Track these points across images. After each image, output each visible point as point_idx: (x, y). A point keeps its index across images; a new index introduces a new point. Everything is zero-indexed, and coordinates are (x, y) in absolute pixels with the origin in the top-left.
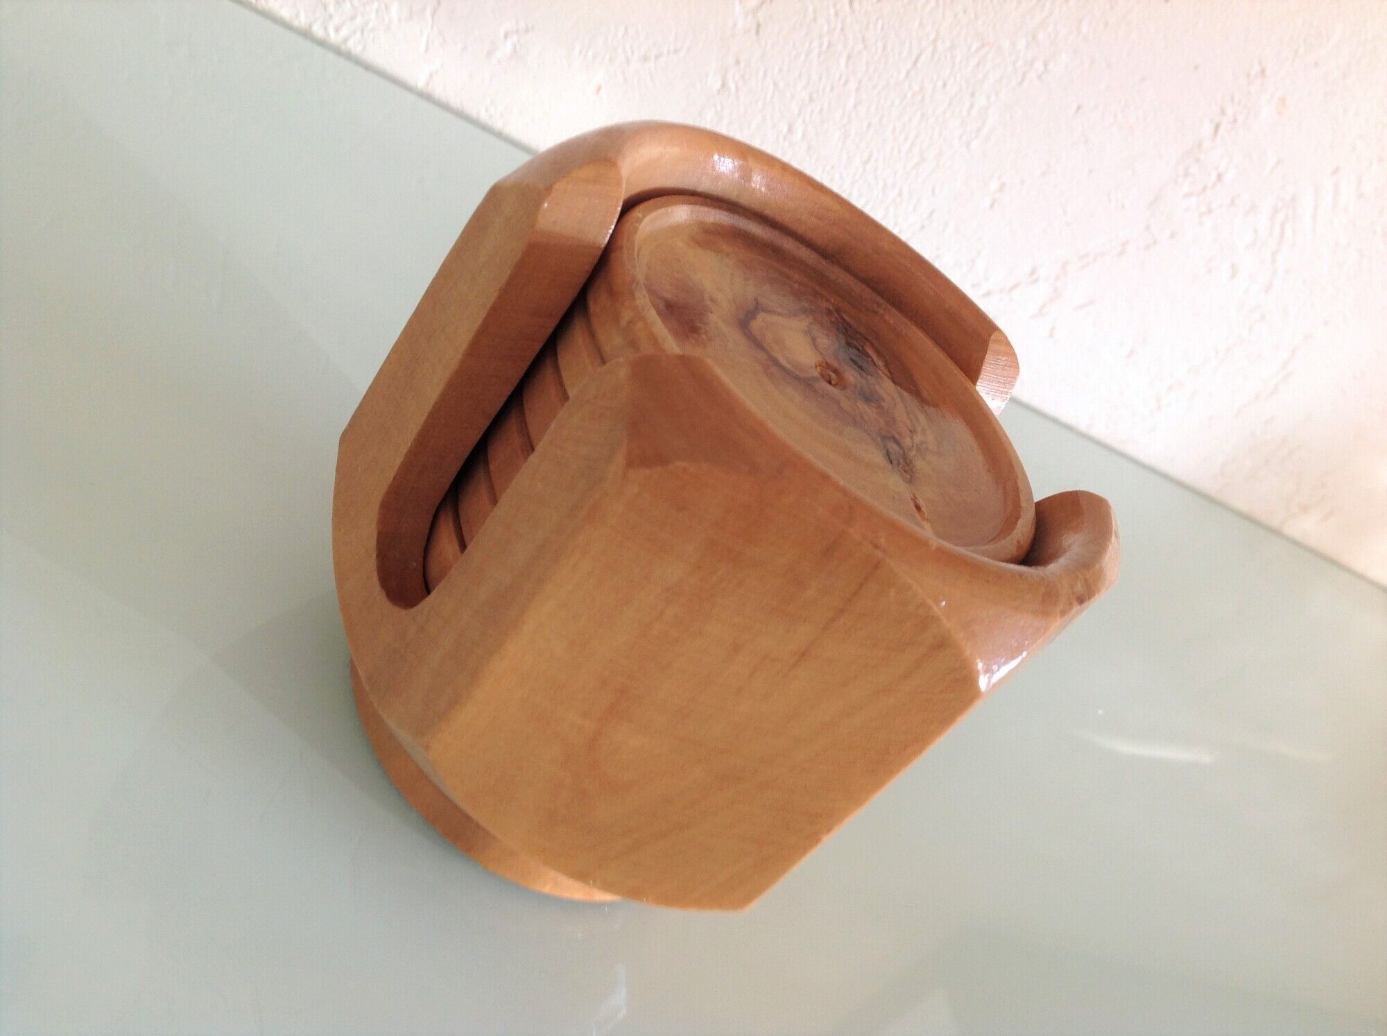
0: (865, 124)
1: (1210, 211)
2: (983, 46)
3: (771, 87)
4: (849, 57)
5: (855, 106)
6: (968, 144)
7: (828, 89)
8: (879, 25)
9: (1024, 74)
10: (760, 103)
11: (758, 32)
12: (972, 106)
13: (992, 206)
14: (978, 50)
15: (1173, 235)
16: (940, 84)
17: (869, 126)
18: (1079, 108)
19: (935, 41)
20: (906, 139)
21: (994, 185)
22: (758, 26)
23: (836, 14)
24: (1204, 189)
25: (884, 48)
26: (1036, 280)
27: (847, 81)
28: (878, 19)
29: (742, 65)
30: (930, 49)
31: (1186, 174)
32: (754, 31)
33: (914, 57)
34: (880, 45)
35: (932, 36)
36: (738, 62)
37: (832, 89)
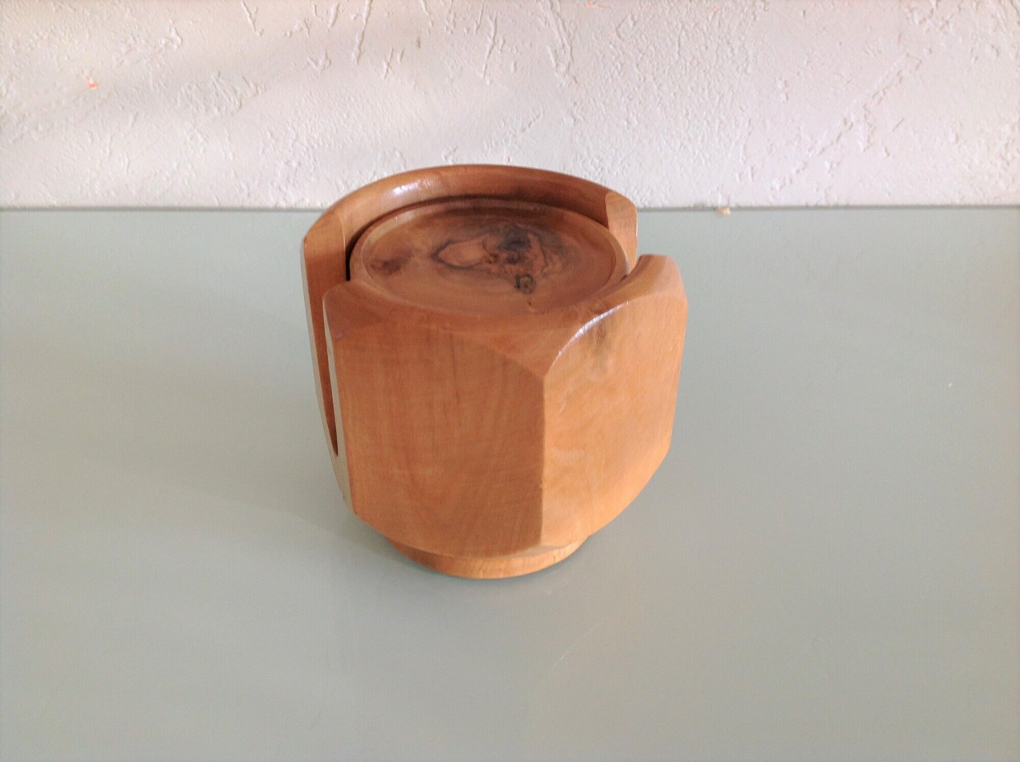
0: (672, 95)
1: (947, 22)
2: (715, 13)
3: (603, 106)
4: (637, 65)
5: (659, 88)
6: (745, 71)
7: (637, 88)
8: (643, 36)
9: (753, 13)
10: (602, 118)
11: (576, 82)
12: (732, 50)
13: (787, 97)
14: (714, 17)
15: (931, 51)
16: (703, 48)
17: (675, 94)
18: (804, 12)
19: (683, 27)
20: (703, 89)
21: (780, 85)
22: (575, 78)
23: (615, 46)
24: (932, 11)
25: (655, 48)
26: (852, 125)
27: (645, 79)
28: (641, 35)
29: (579, 103)
30: (684, 33)
31: (911, 11)
32: (574, 82)
33: (677, 44)
34: (651, 48)
35: (680, 26)
36: (575, 104)
37: (639, 88)
